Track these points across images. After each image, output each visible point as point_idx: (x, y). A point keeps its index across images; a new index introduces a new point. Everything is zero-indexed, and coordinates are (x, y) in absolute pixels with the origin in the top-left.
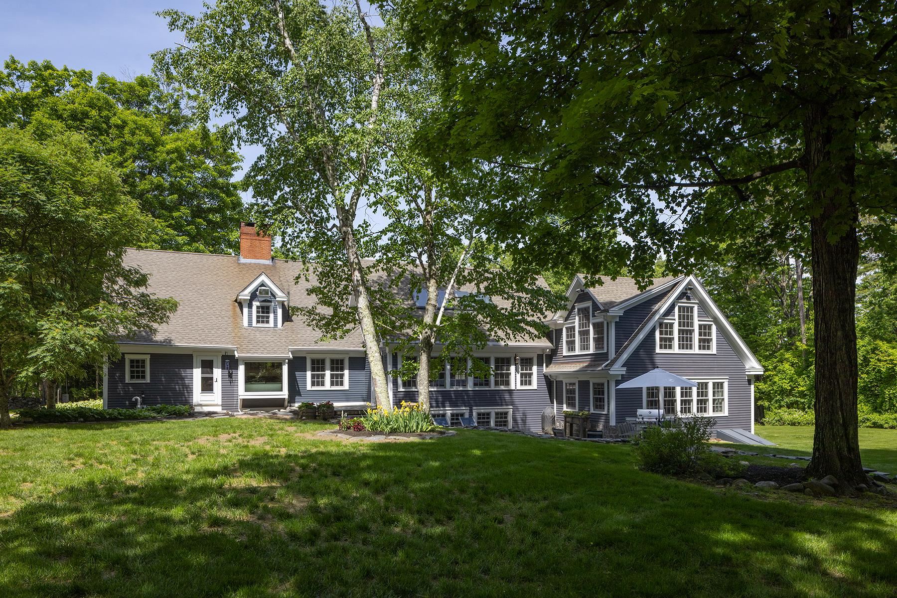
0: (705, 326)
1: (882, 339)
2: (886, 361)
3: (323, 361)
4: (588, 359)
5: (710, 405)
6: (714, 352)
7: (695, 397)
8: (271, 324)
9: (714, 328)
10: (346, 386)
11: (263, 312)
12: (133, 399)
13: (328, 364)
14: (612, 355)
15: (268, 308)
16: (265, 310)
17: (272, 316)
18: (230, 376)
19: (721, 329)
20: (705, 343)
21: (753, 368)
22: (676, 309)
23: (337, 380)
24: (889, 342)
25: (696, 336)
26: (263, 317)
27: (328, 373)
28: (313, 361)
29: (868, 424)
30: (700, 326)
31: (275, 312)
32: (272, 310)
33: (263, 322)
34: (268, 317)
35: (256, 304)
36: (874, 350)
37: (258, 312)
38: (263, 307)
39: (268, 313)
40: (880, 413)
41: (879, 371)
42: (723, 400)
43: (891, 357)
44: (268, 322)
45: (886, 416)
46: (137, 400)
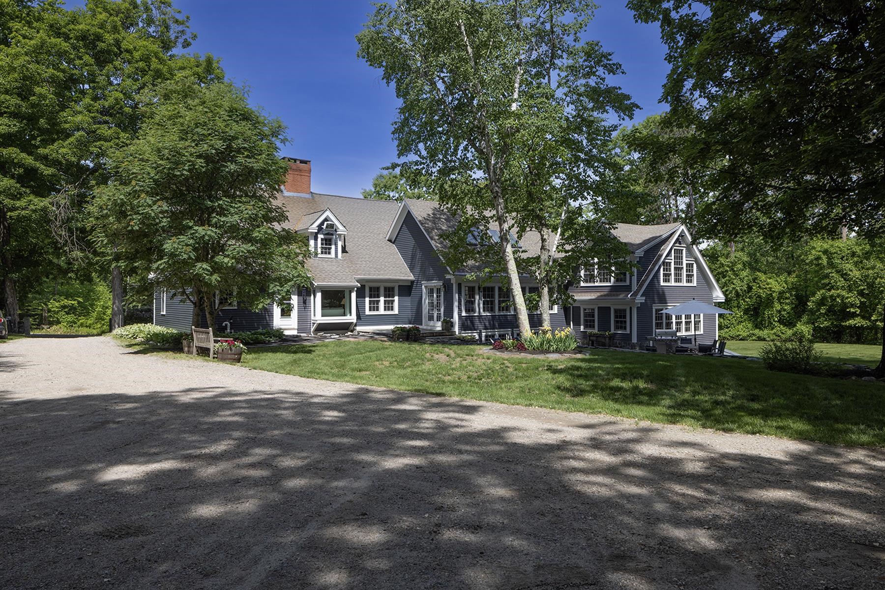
0: (690, 264)
1: (759, 271)
2: (766, 288)
3: (378, 289)
4: (607, 289)
5: (683, 326)
6: (695, 285)
7: (683, 320)
8: (333, 255)
9: (695, 265)
10: (396, 311)
11: (326, 244)
12: (224, 325)
13: (382, 291)
14: (635, 287)
15: (330, 240)
16: (327, 242)
17: (333, 247)
18: (305, 302)
19: (700, 267)
20: (689, 277)
21: (718, 297)
22: (673, 251)
23: (389, 306)
24: (765, 273)
25: (684, 273)
26: (326, 248)
27: (382, 299)
28: (371, 289)
29: (754, 338)
30: (687, 264)
31: (336, 245)
32: (333, 242)
33: (326, 253)
34: (330, 249)
35: (320, 236)
36: (754, 280)
37: (322, 244)
38: (326, 240)
39: (330, 245)
40: (760, 329)
41: (759, 297)
42: (700, 321)
43: (770, 286)
44: (329, 253)
45: (766, 331)
46: (226, 325)
